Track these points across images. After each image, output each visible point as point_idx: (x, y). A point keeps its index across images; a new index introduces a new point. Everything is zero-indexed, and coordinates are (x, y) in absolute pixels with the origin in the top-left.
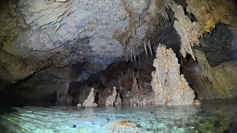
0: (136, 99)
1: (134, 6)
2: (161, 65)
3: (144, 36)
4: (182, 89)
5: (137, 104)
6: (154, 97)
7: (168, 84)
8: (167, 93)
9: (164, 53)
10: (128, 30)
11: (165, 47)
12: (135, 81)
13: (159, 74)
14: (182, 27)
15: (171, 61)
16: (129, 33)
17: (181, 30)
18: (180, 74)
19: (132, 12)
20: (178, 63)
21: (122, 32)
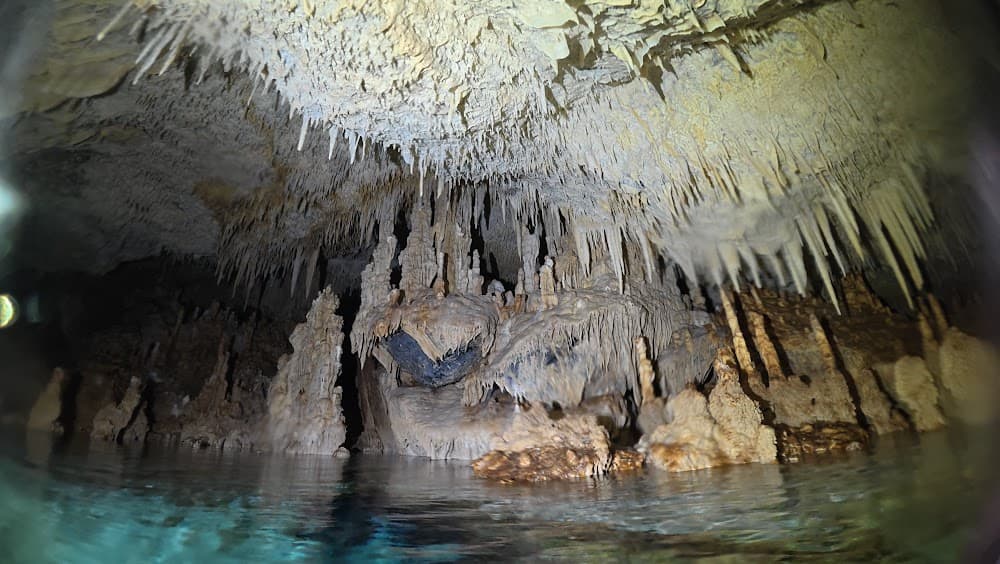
0: (208, 428)
2: (305, 347)
3: (303, 234)
4: (322, 421)
5: (204, 445)
6: (264, 429)
7: (306, 401)
10: (260, 200)
11: (336, 304)
14: (369, 289)
15: (327, 350)
16: (259, 208)
18: (336, 386)
20: (338, 359)
21: (235, 194)
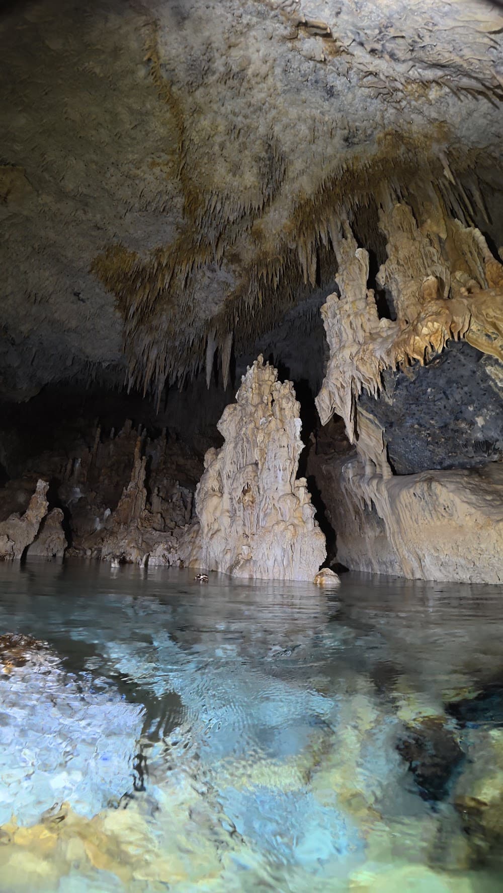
0: (130, 542)
1: (215, 181)
2: (244, 429)
3: (217, 309)
4: (291, 527)
6: (194, 542)
7: (252, 503)
8: (241, 533)
9: (267, 392)
10: (164, 265)
11: (273, 374)
12: (140, 473)
13: (228, 462)
14: (343, 323)
15: (280, 426)
16: (164, 276)
17: (340, 329)
18: (298, 478)
19: (200, 197)
20: (298, 438)
21: (136, 262)
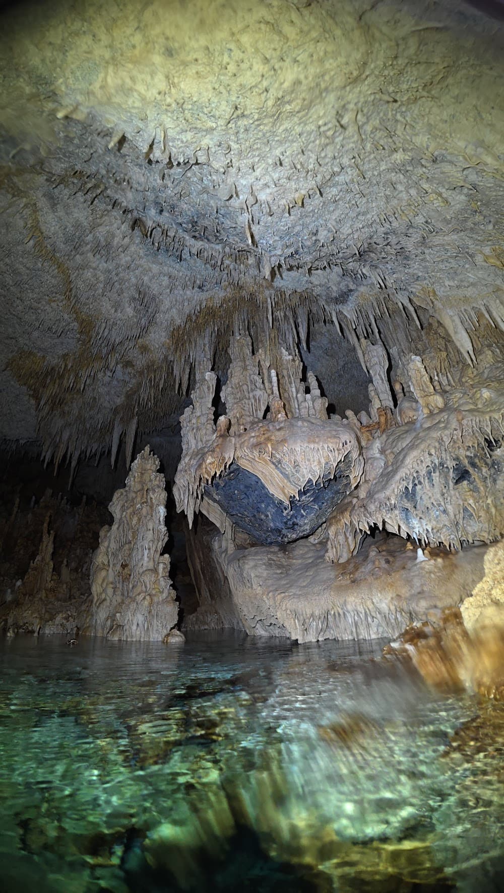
0: (32, 614)
1: (103, 312)
2: (125, 513)
3: (119, 401)
4: (148, 598)
6: (88, 611)
7: (129, 575)
10: (69, 367)
11: (157, 465)
12: (47, 545)
13: (113, 540)
15: (149, 512)
16: (69, 376)
18: (162, 554)
19: (92, 323)
20: (162, 523)
21: (45, 364)
